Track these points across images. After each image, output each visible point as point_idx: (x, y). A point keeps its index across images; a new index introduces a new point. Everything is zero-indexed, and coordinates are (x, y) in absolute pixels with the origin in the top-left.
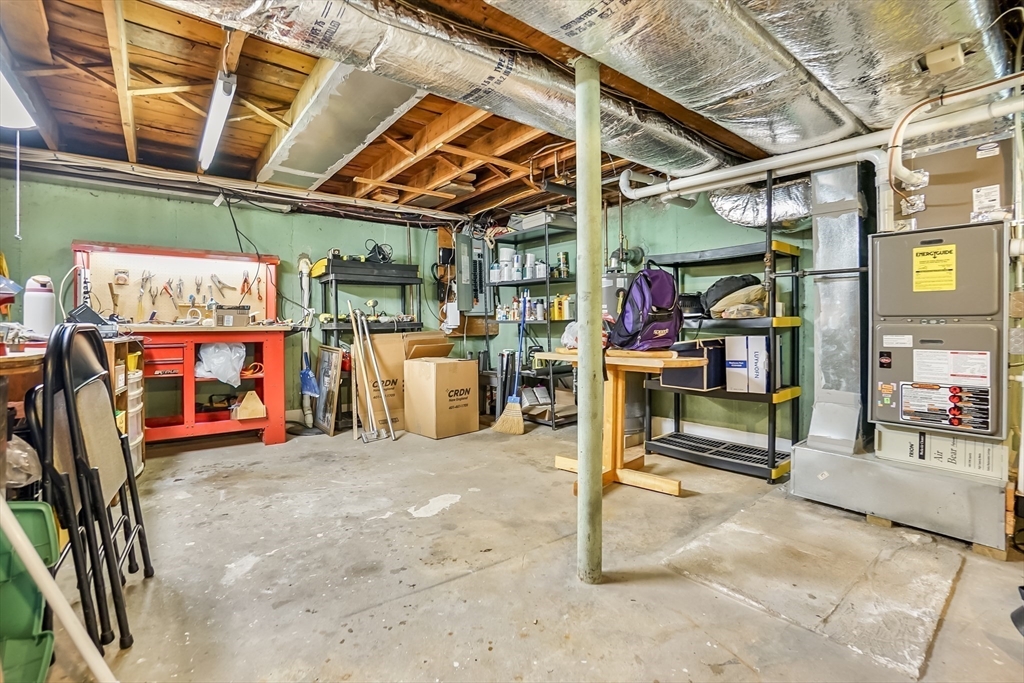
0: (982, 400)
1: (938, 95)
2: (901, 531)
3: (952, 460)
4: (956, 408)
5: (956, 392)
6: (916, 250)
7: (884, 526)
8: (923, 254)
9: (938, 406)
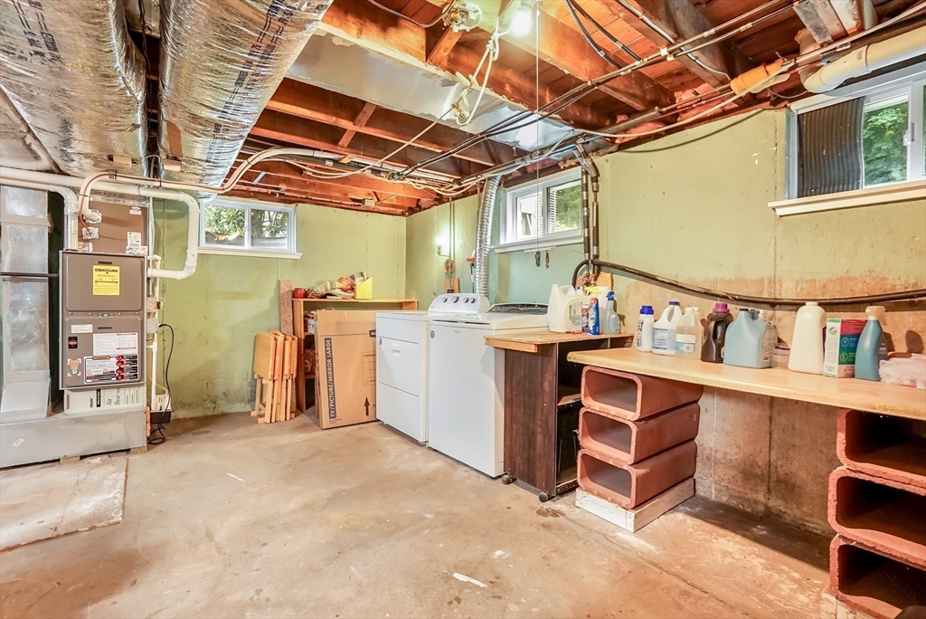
0: (134, 362)
1: (114, 173)
2: (87, 460)
3: (118, 403)
4: (121, 369)
5: (120, 359)
6: (95, 267)
7: (74, 461)
8: (100, 270)
9: (110, 369)
